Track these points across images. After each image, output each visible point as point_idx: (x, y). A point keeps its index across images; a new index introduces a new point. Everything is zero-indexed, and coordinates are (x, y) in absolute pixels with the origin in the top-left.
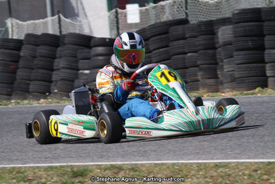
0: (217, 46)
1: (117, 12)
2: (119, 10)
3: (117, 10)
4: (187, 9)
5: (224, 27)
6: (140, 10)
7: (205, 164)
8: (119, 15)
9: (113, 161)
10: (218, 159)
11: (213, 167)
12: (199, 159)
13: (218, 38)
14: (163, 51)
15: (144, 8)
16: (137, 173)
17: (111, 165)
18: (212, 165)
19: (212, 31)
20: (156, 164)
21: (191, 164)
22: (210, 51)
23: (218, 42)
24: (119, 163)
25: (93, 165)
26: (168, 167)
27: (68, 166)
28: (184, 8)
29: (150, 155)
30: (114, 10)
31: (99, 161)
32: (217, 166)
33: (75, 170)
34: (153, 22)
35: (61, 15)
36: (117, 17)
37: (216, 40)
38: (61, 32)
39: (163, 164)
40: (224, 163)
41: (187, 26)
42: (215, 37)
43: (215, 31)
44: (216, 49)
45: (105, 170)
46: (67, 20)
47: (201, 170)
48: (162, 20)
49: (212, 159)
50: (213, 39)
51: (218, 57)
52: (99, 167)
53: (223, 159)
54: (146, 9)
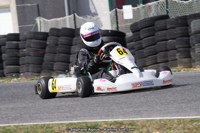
0: (190, 34)
1: (116, 11)
2: (118, 10)
3: (116, 10)
4: (167, 8)
5: (195, 21)
6: (133, 10)
7: (183, 119)
8: (118, 14)
9: (116, 119)
10: (193, 116)
11: (190, 122)
12: (178, 116)
13: (190, 28)
14: (150, 39)
15: (136, 8)
16: (134, 127)
17: (115, 121)
18: (188, 120)
19: (187, 23)
20: (147, 120)
21: (174, 120)
22: (185, 38)
23: (191, 32)
24: (120, 120)
25: (102, 122)
26: (157, 122)
27: (83, 123)
28: (166, 7)
29: (143, 114)
30: (114, 10)
31: (105, 119)
32: (192, 121)
33: (89, 125)
34: (142, 18)
35: (75, 14)
36: (116, 15)
37: (189, 30)
38: (75, 26)
39: (152, 120)
40: (197, 118)
41: (167, 20)
42: (189, 27)
43: (189, 23)
44: (189, 36)
45: (111, 125)
46: (80, 17)
47: (181, 124)
48: (150, 17)
49: (189, 116)
50: (187, 29)
51: (191, 42)
52: (106, 123)
53: (196, 116)
54: (138, 9)
